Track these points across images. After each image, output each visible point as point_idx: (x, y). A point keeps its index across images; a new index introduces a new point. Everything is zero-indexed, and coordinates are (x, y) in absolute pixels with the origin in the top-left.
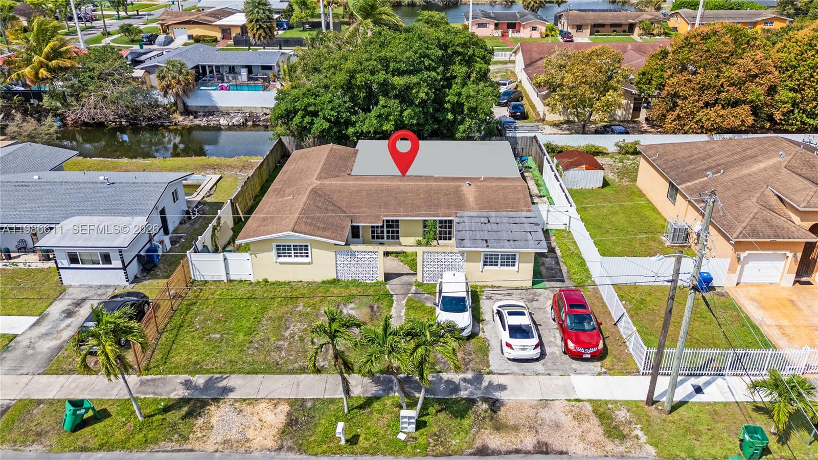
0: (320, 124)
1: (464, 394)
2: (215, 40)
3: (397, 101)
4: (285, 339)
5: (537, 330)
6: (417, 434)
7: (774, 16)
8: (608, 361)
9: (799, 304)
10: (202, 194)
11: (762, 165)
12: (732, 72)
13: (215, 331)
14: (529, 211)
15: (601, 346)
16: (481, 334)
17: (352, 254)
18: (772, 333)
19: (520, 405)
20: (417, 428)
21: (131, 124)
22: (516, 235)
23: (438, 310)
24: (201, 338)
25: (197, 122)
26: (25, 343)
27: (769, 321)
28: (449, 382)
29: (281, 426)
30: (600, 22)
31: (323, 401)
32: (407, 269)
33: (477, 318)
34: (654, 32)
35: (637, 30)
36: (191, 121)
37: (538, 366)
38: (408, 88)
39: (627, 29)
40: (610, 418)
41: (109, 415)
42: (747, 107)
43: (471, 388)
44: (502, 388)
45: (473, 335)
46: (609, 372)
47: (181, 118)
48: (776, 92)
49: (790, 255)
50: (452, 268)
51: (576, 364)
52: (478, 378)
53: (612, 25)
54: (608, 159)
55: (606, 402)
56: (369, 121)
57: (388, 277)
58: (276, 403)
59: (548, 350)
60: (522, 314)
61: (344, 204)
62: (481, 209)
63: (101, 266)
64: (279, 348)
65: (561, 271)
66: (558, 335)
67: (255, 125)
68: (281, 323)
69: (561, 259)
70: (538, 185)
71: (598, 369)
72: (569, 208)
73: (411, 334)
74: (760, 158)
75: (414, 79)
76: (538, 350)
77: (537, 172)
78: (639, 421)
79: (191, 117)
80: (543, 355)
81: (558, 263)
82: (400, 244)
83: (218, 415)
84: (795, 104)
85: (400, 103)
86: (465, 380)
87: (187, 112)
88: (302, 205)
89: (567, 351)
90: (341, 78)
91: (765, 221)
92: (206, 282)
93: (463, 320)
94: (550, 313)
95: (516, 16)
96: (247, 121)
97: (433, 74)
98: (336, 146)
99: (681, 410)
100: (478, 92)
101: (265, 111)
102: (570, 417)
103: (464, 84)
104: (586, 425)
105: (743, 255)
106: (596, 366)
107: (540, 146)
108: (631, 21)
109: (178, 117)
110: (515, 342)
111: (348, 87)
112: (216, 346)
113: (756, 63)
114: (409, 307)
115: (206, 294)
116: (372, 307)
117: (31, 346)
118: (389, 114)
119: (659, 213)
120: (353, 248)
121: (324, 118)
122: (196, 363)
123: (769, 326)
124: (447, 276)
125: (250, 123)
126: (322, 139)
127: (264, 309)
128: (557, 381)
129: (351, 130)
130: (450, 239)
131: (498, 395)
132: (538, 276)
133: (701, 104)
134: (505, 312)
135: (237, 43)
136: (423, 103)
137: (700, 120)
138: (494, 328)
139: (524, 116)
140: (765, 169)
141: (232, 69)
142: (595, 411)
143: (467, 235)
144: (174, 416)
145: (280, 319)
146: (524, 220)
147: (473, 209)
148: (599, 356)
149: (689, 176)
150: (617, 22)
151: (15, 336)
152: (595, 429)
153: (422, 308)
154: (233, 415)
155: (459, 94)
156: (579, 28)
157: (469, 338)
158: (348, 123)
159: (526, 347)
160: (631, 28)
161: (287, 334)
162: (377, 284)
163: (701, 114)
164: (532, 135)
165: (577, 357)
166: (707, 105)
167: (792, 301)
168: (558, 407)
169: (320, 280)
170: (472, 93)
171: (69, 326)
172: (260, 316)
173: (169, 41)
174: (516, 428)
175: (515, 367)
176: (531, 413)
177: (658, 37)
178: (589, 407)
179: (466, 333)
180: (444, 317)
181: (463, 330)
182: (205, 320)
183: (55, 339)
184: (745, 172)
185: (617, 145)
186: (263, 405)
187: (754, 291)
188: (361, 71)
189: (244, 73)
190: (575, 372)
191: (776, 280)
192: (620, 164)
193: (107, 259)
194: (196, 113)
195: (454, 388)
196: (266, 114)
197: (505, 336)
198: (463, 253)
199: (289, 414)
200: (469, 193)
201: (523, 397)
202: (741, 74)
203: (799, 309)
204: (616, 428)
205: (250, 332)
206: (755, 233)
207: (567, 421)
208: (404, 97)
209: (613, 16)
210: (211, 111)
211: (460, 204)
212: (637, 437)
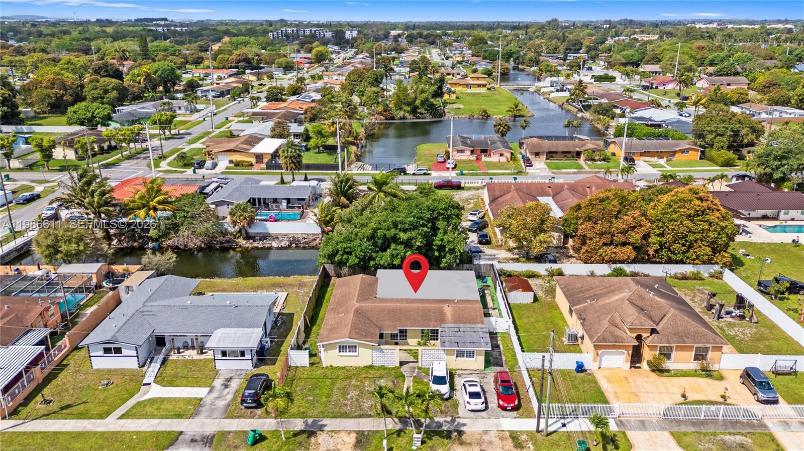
0: (353, 260)
1: (445, 428)
2: (251, 165)
3: (403, 246)
4: (348, 400)
5: (485, 395)
6: (421, 447)
7: (689, 146)
8: (520, 411)
9: (630, 380)
10: (280, 307)
11: (617, 297)
12: (619, 224)
13: (309, 395)
14: (483, 323)
15: (516, 402)
16: (454, 397)
17: (381, 351)
18: (610, 396)
19: (473, 434)
20: (422, 444)
21: (207, 246)
22: (475, 340)
23: (431, 383)
24: (303, 400)
25: (255, 244)
26: (209, 402)
27: (610, 390)
28: (438, 422)
29: (354, 443)
30: (554, 150)
31: (373, 432)
32: (412, 359)
33: (452, 388)
34: (596, 158)
35: (583, 157)
36: (251, 244)
37: (484, 414)
38: (410, 239)
39: (575, 155)
40: (518, 439)
41: (266, 438)
42: (630, 247)
43: (449, 425)
44: (464, 425)
45: (450, 398)
46: (521, 416)
47: (244, 242)
48: (649, 237)
49: (626, 352)
50: (439, 359)
51: (504, 413)
52: (453, 420)
53: (563, 152)
54: (540, 280)
55: (517, 432)
56: (385, 257)
57: (402, 363)
58: (349, 432)
59: (490, 405)
60: (476, 385)
61: (375, 319)
62: (455, 322)
63: (239, 358)
64: (346, 405)
65: (502, 360)
66: (496, 397)
67: (297, 247)
68: (344, 391)
69: (502, 352)
70: (493, 300)
71: (515, 415)
72: (508, 320)
73: (419, 396)
74: (617, 292)
75: (413, 234)
76: (484, 405)
77: (493, 290)
78: (531, 440)
79: (251, 241)
80: (487, 408)
81: (500, 355)
82: (408, 344)
83: (322, 438)
84: (661, 245)
85: (405, 248)
86: (445, 421)
87: (248, 237)
88: (351, 320)
89: (500, 406)
90: (368, 231)
91: (611, 333)
92: (297, 367)
93: (444, 389)
94: (493, 385)
95: (488, 143)
96: (291, 243)
97: (425, 229)
98: (364, 276)
99: (553, 435)
100: (454, 239)
101: (304, 236)
102: (498, 438)
103: (445, 232)
104: (505, 442)
105: (600, 352)
106: (514, 413)
107: (495, 273)
108: (578, 149)
109: (242, 242)
110: (472, 401)
111: (372, 237)
112: (312, 404)
113: (634, 219)
114: (415, 382)
115: (298, 374)
116: (394, 382)
117: (212, 404)
118: (398, 254)
119: (566, 322)
120: (382, 347)
121: (356, 256)
122: (303, 413)
123: (609, 392)
124: (436, 364)
125: (293, 245)
126: (354, 271)
127: (333, 383)
128: (493, 421)
129: (372, 263)
130: (437, 340)
131: (462, 429)
132: (488, 363)
133: (601, 243)
134: (467, 385)
135: (269, 167)
136: (419, 248)
137: (601, 255)
138: (462, 393)
139: (488, 243)
140: (617, 300)
141: (275, 201)
142: (510, 436)
143: (447, 339)
144: (298, 439)
145: (343, 388)
146: (480, 330)
147: (451, 323)
148: (516, 408)
149: (579, 301)
150: (566, 150)
151: (202, 399)
152: (509, 444)
153: (421, 382)
154: (328, 438)
155: (442, 240)
156: (537, 154)
157: (447, 399)
158: (372, 258)
159: (478, 403)
160: (578, 154)
161: (349, 397)
162: (395, 368)
163: (601, 250)
164: (491, 262)
165: (504, 409)
166: (605, 244)
167: (626, 378)
168: (492, 434)
169: (362, 365)
170: (451, 239)
171: (228, 393)
172: (331, 387)
173: (215, 166)
174: (470, 444)
175: (472, 414)
176: (479, 438)
177: (599, 162)
178: (508, 434)
179: (446, 397)
180: (434, 387)
181: (444, 395)
182: (302, 390)
183: (224, 400)
184: (608, 301)
185: (546, 270)
186: (343, 434)
187: (607, 373)
188: (381, 229)
189: (284, 204)
190: (503, 416)
191: (620, 366)
192: (548, 285)
193: (243, 354)
194: (254, 237)
195: (440, 425)
196: (305, 238)
197: (467, 397)
198: (444, 350)
199: (357, 438)
200: (448, 310)
201: (475, 429)
202: (624, 226)
203: (629, 383)
204: (520, 443)
205: (328, 396)
206: (604, 340)
207: (496, 441)
208: (408, 244)
209: (564, 145)
210: (265, 237)
211: (442, 319)
212: (529, 447)
